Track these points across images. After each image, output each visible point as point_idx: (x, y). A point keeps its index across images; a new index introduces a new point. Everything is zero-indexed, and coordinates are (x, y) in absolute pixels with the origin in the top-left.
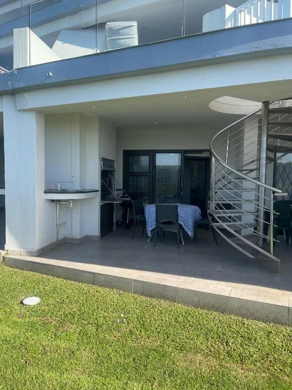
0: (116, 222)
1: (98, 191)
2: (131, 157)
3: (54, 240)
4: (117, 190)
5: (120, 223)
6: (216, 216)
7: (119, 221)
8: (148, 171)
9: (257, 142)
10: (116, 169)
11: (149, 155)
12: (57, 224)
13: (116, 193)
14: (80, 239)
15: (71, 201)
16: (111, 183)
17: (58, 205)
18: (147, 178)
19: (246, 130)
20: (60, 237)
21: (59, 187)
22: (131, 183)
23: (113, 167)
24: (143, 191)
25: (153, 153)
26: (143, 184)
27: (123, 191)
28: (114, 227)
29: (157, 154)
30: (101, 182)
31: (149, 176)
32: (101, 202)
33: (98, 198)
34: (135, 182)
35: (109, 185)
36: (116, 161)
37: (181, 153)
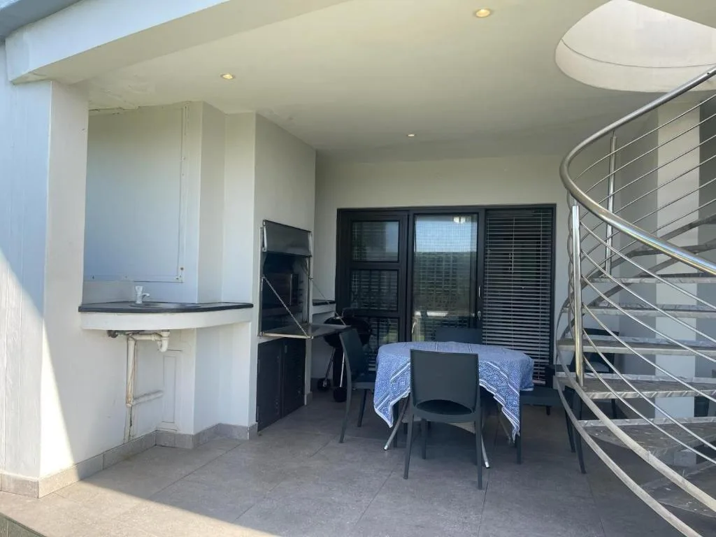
0: (312, 380)
1: (251, 306)
2: (356, 226)
3: (116, 439)
4: (315, 304)
5: (325, 384)
6: (588, 398)
7: (322, 380)
8: (396, 259)
9: (698, 170)
10: (312, 249)
11: (399, 221)
12: (127, 397)
13: (313, 310)
14: (198, 437)
15: (165, 334)
16: (301, 286)
17: (132, 343)
18: (394, 275)
19: (662, 139)
20: (140, 431)
21: (140, 294)
22: (355, 287)
23: (305, 245)
24: (383, 307)
25: (408, 216)
26: (384, 289)
27: (335, 305)
28: (306, 396)
29: (418, 218)
30: (261, 282)
31: (398, 270)
32: (259, 335)
33: (250, 323)
34: (366, 285)
35: (293, 291)
36: (313, 232)
37: (478, 213)
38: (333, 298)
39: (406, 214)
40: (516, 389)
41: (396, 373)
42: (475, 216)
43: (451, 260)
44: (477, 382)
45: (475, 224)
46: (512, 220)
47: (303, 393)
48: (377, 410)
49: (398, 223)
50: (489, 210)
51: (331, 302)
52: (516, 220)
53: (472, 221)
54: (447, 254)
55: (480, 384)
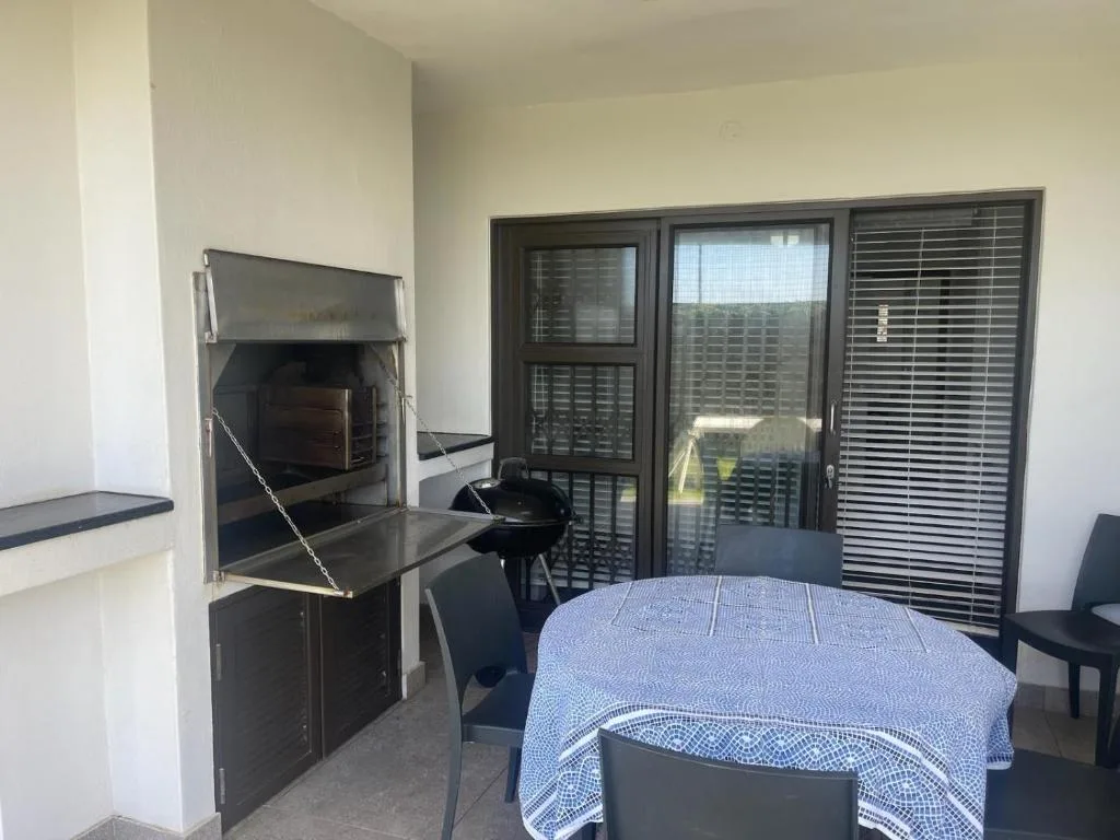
8: (632, 338)
10: (406, 324)
11: (635, 246)
13: (420, 470)
18: (626, 376)
22: (539, 400)
24: (603, 446)
25: (659, 233)
26: (604, 406)
27: (492, 445)
28: (404, 679)
29: (682, 236)
30: (205, 431)
31: (634, 365)
32: (209, 579)
33: (170, 556)
34: (560, 397)
35: (355, 431)
36: (409, 278)
37: (830, 221)
38: (486, 429)
39: (652, 226)
40: (973, 809)
41: (576, 738)
42: (825, 228)
43: (764, 319)
44: (851, 811)
45: (825, 249)
46: (918, 236)
47: (396, 674)
48: (527, 823)
49: (634, 249)
50: (859, 212)
51: (483, 442)
52: (928, 235)
53: (816, 241)
54: (756, 307)
55: (862, 821)
